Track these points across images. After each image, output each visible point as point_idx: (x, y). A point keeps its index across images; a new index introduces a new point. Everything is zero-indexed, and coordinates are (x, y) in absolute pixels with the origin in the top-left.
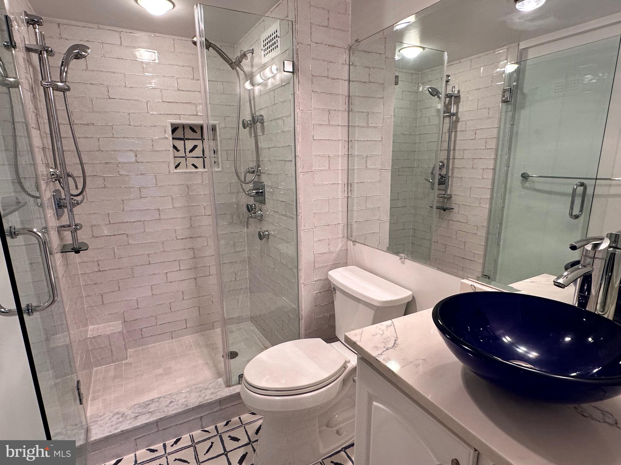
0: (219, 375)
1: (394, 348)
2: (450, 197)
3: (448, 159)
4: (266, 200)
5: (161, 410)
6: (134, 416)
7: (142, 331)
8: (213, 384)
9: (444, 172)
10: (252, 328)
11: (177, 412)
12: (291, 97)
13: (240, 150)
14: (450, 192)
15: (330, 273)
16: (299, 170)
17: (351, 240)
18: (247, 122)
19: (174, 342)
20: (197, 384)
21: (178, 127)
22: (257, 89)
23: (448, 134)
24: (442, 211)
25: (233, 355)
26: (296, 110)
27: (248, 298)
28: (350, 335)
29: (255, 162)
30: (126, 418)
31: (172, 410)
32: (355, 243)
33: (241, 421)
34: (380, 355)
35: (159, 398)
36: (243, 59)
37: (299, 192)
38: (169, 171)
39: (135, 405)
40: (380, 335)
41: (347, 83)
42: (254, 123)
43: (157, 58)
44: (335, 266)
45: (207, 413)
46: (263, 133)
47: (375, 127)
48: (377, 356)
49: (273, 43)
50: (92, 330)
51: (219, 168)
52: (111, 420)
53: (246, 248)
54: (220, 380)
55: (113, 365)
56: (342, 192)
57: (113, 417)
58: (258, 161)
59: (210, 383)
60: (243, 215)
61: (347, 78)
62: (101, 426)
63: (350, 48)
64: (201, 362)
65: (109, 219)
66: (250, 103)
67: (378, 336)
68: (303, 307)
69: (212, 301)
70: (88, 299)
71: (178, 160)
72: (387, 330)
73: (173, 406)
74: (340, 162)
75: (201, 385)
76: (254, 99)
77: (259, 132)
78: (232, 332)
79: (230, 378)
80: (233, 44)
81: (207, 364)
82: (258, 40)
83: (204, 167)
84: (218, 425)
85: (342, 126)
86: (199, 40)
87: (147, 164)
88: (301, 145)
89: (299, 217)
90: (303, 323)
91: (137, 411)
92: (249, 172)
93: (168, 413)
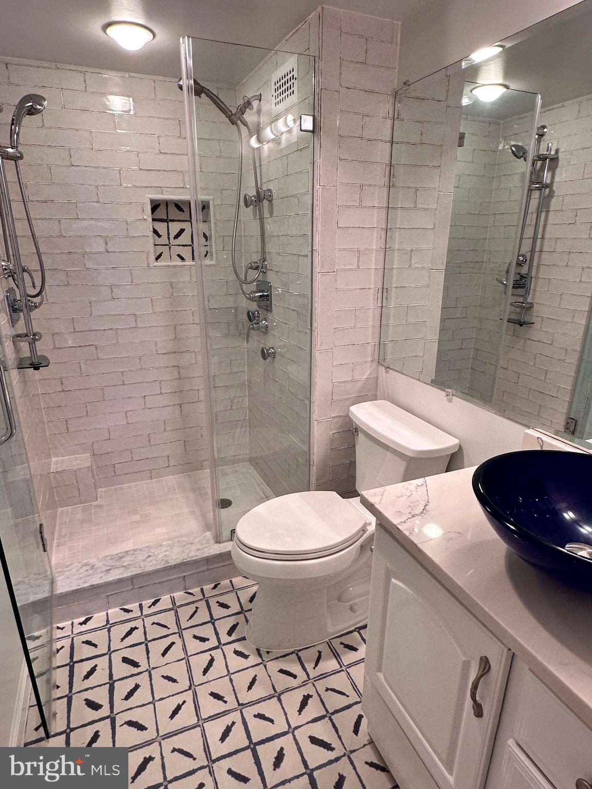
0: (207, 527)
1: (422, 515)
2: (531, 307)
3: (533, 251)
4: (273, 306)
5: (136, 565)
6: (105, 570)
7: (114, 467)
8: (199, 538)
9: (524, 270)
10: (250, 471)
11: (156, 568)
12: (310, 168)
13: (241, 236)
14: (532, 300)
15: (352, 408)
16: (317, 269)
17: (383, 365)
18: (251, 197)
19: (154, 482)
20: (181, 536)
21: (160, 204)
22: (266, 147)
23: (536, 215)
24: (518, 326)
25: (225, 504)
26: (316, 186)
27: (248, 432)
28: (367, 494)
29: (260, 254)
30: (96, 570)
31: (150, 566)
32: (388, 370)
33: (233, 586)
34: (403, 523)
35: (135, 550)
36: (247, 110)
37: (315, 299)
38: (148, 264)
39: (106, 556)
40: (407, 497)
41: (389, 145)
42: (259, 201)
43: (132, 108)
44: (360, 399)
45: (192, 572)
46: (271, 213)
47: (426, 209)
48: (399, 524)
49: (288, 87)
50: (57, 463)
51: (212, 260)
52: (79, 572)
53: (246, 368)
54: (209, 534)
55: (80, 507)
56: (374, 299)
57: (81, 568)
58: (263, 252)
59: (196, 537)
60: (243, 324)
61: (389, 139)
62: (68, 578)
63: (396, 94)
64: (185, 510)
65: (74, 326)
66: (256, 173)
67: (404, 498)
68: (315, 450)
69: (202, 435)
70: (51, 424)
71: (160, 249)
72: (417, 491)
73: (151, 561)
74: (374, 258)
75: (185, 539)
76: (260, 165)
77: (266, 214)
78: (224, 474)
79: (221, 532)
80: (234, 85)
81: (193, 513)
82: (268, 81)
83: (193, 259)
84: (204, 587)
85: (379, 208)
86: (186, 84)
87: (120, 254)
88: (321, 236)
89: (314, 334)
90: (314, 470)
91: (108, 564)
92: (251, 268)
93: (145, 569)
